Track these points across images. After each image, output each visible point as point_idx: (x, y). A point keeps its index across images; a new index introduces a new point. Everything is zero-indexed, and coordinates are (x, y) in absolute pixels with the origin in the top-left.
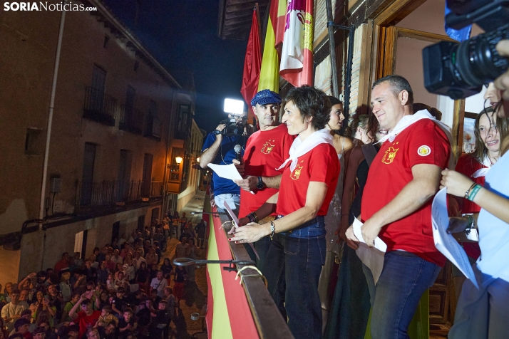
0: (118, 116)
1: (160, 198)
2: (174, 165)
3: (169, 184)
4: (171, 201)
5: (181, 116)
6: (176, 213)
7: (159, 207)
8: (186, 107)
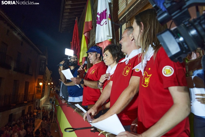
0: (13, 65)
1: (32, 101)
2: (39, 86)
3: (36, 95)
4: (37, 102)
5: (41, 65)
6: (39, 107)
7: (32, 105)
8: (44, 61)
